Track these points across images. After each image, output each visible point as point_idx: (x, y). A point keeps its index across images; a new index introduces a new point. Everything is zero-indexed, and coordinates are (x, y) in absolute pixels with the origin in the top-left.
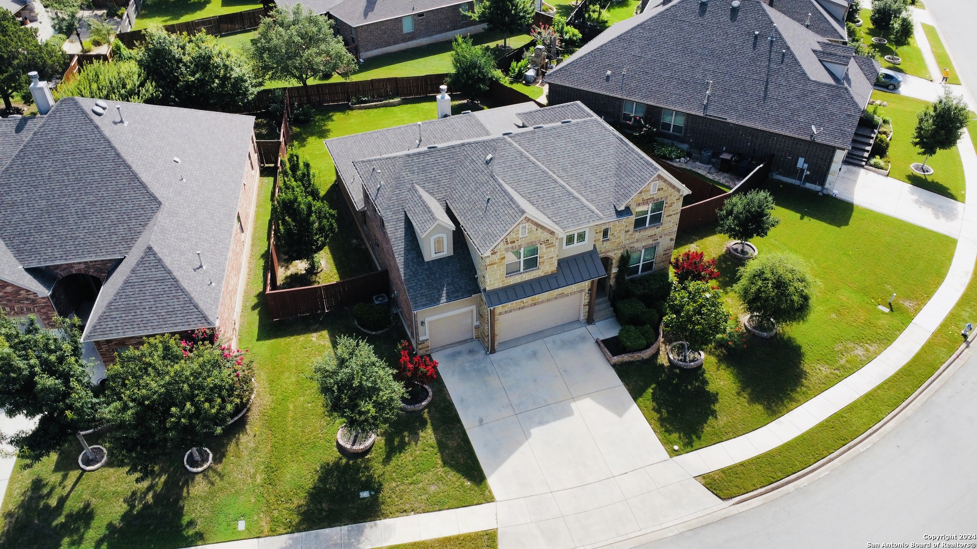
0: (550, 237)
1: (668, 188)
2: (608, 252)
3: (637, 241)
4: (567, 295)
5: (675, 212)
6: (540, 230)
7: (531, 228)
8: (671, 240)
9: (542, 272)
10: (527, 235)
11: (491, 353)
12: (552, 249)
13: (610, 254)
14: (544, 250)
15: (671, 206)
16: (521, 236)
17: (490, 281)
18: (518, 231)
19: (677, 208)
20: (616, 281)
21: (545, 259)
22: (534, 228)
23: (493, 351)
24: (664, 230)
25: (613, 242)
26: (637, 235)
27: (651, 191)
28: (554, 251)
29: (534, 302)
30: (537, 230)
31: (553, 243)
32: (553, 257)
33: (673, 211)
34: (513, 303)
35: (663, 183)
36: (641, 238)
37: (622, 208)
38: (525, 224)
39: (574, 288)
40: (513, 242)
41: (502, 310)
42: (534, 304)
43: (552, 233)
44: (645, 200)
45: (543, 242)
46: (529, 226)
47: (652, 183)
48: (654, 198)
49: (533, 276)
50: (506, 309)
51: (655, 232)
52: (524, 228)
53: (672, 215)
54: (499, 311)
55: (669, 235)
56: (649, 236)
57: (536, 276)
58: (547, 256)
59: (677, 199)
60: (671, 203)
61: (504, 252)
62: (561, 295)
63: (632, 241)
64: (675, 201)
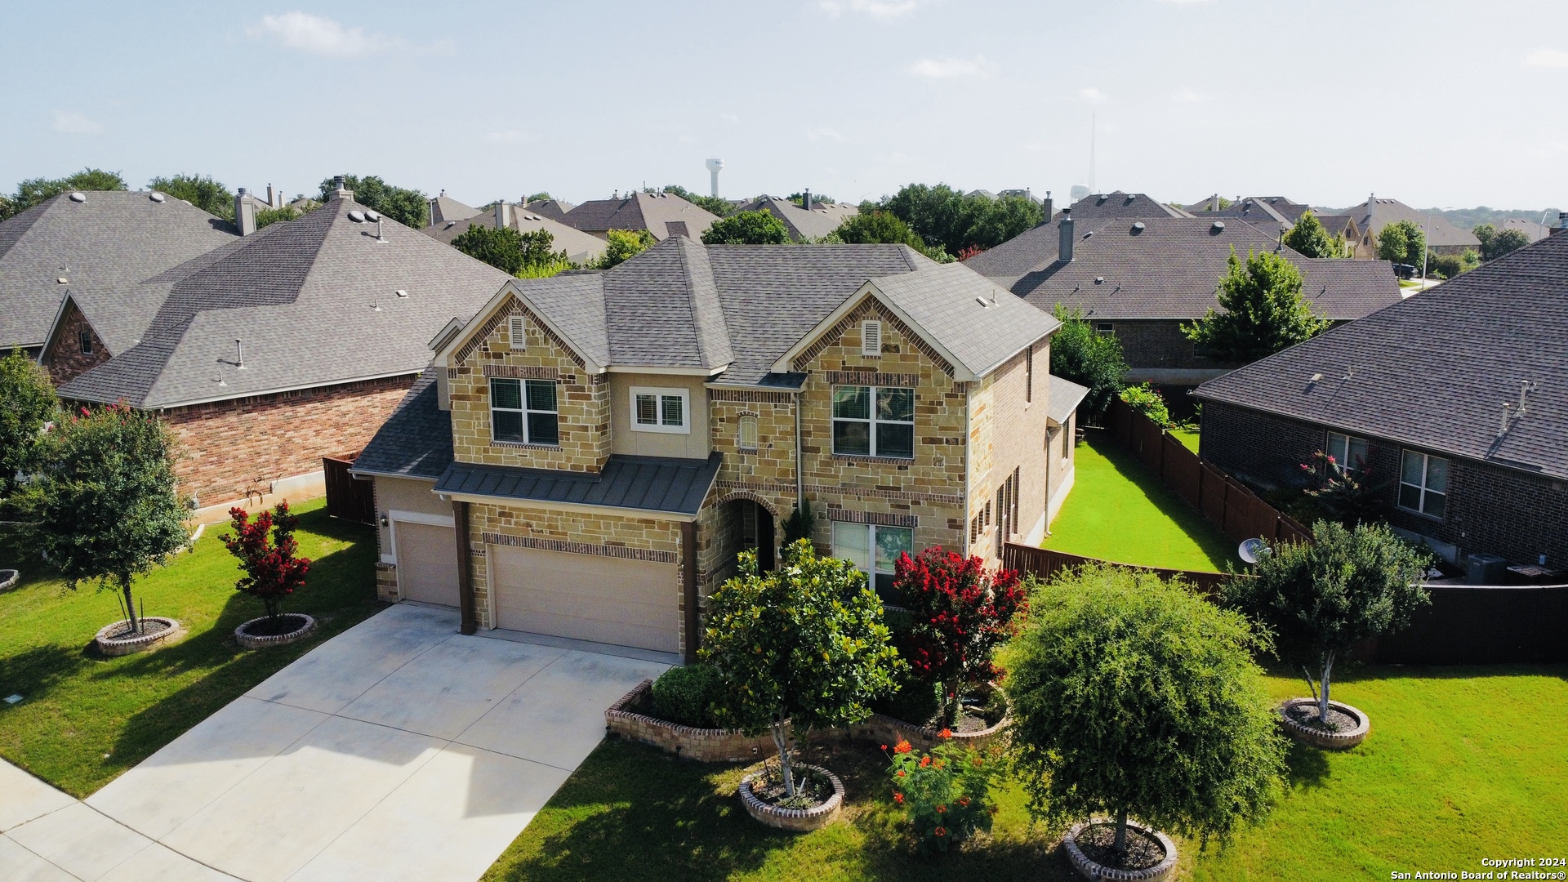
0: (576, 370)
1: (912, 348)
2: (755, 486)
3: (846, 488)
4: (632, 554)
5: (948, 434)
6: (553, 347)
7: (534, 333)
8: (952, 524)
9: (569, 459)
10: (523, 346)
11: (470, 633)
12: (584, 405)
13: (765, 497)
14: (567, 400)
15: (933, 411)
16: (512, 346)
17: (463, 441)
18: (506, 329)
19: (951, 422)
21: (569, 427)
22: (540, 334)
23: (473, 630)
24: (923, 481)
25: (768, 463)
26: (843, 471)
27: (865, 345)
28: (589, 413)
29: (555, 538)
30: (546, 340)
31: (583, 389)
32: (586, 429)
33: (941, 429)
34: (510, 508)
35: (896, 331)
36: (857, 486)
37: (781, 367)
38: (518, 317)
39: (648, 542)
40: (498, 356)
41: (490, 530)
42: (558, 546)
43: (580, 362)
44: (850, 368)
45: (561, 376)
46: (528, 324)
47: (864, 323)
48: (875, 370)
49: (548, 464)
50: (497, 531)
51: (896, 480)
52: (517, 325)
53: (939, 441)
54: (483, 529)
55: (943, 506)
56: (877, 487)
57: (554, 466)
58: (574, 420)
59: (947, 396)
60: (932, 403)
61: (482, 375)
62: (615, 549)
63: (828, 482)
64: (944, 400)
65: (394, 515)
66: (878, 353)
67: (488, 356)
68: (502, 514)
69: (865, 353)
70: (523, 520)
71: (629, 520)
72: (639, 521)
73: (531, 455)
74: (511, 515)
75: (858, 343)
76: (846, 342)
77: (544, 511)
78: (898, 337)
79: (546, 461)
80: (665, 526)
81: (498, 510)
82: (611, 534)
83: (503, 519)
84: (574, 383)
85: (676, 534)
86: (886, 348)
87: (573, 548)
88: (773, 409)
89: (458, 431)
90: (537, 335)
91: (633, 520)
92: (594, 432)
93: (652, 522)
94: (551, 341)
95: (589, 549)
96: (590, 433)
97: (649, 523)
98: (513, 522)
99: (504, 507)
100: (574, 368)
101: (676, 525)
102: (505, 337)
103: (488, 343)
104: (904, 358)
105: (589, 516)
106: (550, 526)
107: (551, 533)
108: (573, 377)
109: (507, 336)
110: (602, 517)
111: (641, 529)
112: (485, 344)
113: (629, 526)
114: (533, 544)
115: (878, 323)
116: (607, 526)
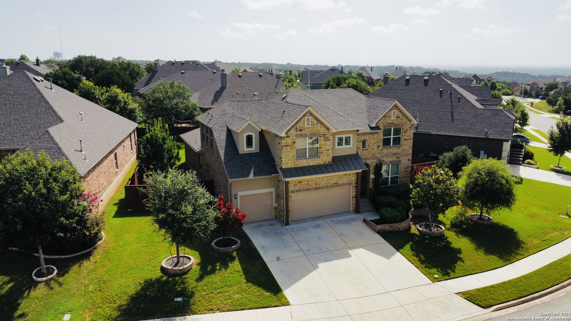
0: (327, 132)
1: (402, 117)
2: (367, 159)
3: (386, 155)
4: (340, 186)
5: (410, 138)
6: (319, 125)
7: (313, 122)
8: (409, 160)
9: (322, 160)
10: (310, 126)
11: (286, 225)
12: (328, 142)
13: (368, 162)
14: (323, 142)
15: (406, 132)
16: (306, 127)
17: (285, 160)
18: (304, 121)
19: (410, 135)
20: (374, 186)
21: (323, 150)
22: (315, 122)
23: (287, 224)
24: (403, 150)
25: (369, 152)
26: (385, 151)
27: (392, 117)
28: (330, 145)
29: (317, 186)
30: (317, 124)
31: (328, 138)
32: (328, 150)
33: (408, 136)
34: (302, 180)
35: (399, 112)
36: (388, 154)
37: (374, 125)
38: (309, 117)
39: (345, 181)
40: (301, 130)
41: (294, 189)
42: (317, 189)
43: (328, 129)
44: (388, 123)
45: (321, 135)
46: (312, 119)
47: (393, 111)
48: (394, 123)
49: (316, 163)
50: (297, 188)
51: (397, 151)
52: (308, 120)
53: (407, 140)
54: (292, 189)
55: (407, 156)
56: (393, 154)
57: (317, 163)
58: (325, 148)
59: (409, 128)
60: (406, 130)
61: (295, 137)
62: (336, 185)
63: (382, 155)
64: (408, 129)
65: (240, 194)
66: (395, 119)
67: (297, 131)
68: (299, 182)
69: (392, 119)
70: (306, 183)
71: (340, 175)
72: (343, 175)
73: (310, 161)
74: (302, 182)
75: (390, 117)
76: (388, 117)
77: (314, 178)
78: (400, 115)
79: (315, 162)
80: (350, 175)
81: (298, 181)
82: (334, 180)
83: (299, 184)
84: (325, 136)
85: (353, 177)
86: (397, 117)
87: (323, 188)
88: (371, 137)
89: (284, 158)
90: (314, 122)
91: (341, 175)
92: (331, 150)
93: (347, 174)
94: (319, 124)
95: (327, 187)
96: (330, 151)
97: (346, 175)
98: (302, 184)
99: (300, 180)
100: (325, 131)
101: (353, 174)
102: (304, 124)
103: (298, 126)
104: (401, 119)
105: (328, 176)
106: (315, 183)
107: (315, 185)
108: (325, 134)
109: (305, 123)
110: (332, 176)
111: (343, 177)
112: (296, 127)
113: (341, 177)
114: (309, 190)
115: (396, 111)
116: (333, 178)
